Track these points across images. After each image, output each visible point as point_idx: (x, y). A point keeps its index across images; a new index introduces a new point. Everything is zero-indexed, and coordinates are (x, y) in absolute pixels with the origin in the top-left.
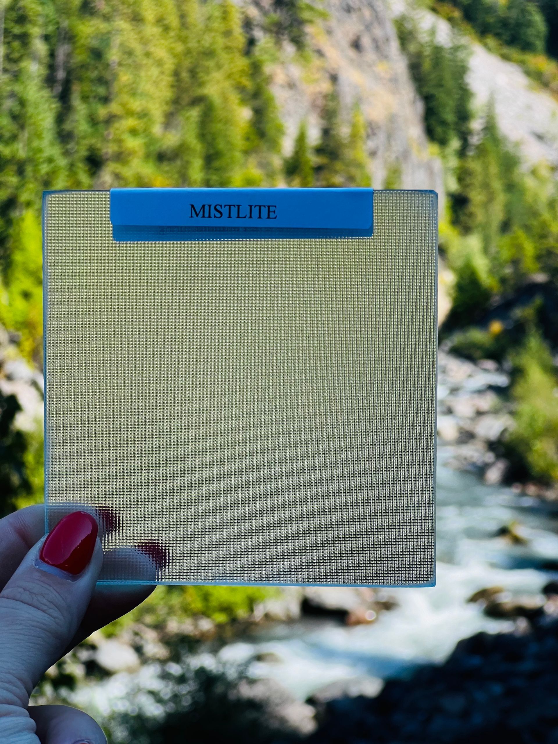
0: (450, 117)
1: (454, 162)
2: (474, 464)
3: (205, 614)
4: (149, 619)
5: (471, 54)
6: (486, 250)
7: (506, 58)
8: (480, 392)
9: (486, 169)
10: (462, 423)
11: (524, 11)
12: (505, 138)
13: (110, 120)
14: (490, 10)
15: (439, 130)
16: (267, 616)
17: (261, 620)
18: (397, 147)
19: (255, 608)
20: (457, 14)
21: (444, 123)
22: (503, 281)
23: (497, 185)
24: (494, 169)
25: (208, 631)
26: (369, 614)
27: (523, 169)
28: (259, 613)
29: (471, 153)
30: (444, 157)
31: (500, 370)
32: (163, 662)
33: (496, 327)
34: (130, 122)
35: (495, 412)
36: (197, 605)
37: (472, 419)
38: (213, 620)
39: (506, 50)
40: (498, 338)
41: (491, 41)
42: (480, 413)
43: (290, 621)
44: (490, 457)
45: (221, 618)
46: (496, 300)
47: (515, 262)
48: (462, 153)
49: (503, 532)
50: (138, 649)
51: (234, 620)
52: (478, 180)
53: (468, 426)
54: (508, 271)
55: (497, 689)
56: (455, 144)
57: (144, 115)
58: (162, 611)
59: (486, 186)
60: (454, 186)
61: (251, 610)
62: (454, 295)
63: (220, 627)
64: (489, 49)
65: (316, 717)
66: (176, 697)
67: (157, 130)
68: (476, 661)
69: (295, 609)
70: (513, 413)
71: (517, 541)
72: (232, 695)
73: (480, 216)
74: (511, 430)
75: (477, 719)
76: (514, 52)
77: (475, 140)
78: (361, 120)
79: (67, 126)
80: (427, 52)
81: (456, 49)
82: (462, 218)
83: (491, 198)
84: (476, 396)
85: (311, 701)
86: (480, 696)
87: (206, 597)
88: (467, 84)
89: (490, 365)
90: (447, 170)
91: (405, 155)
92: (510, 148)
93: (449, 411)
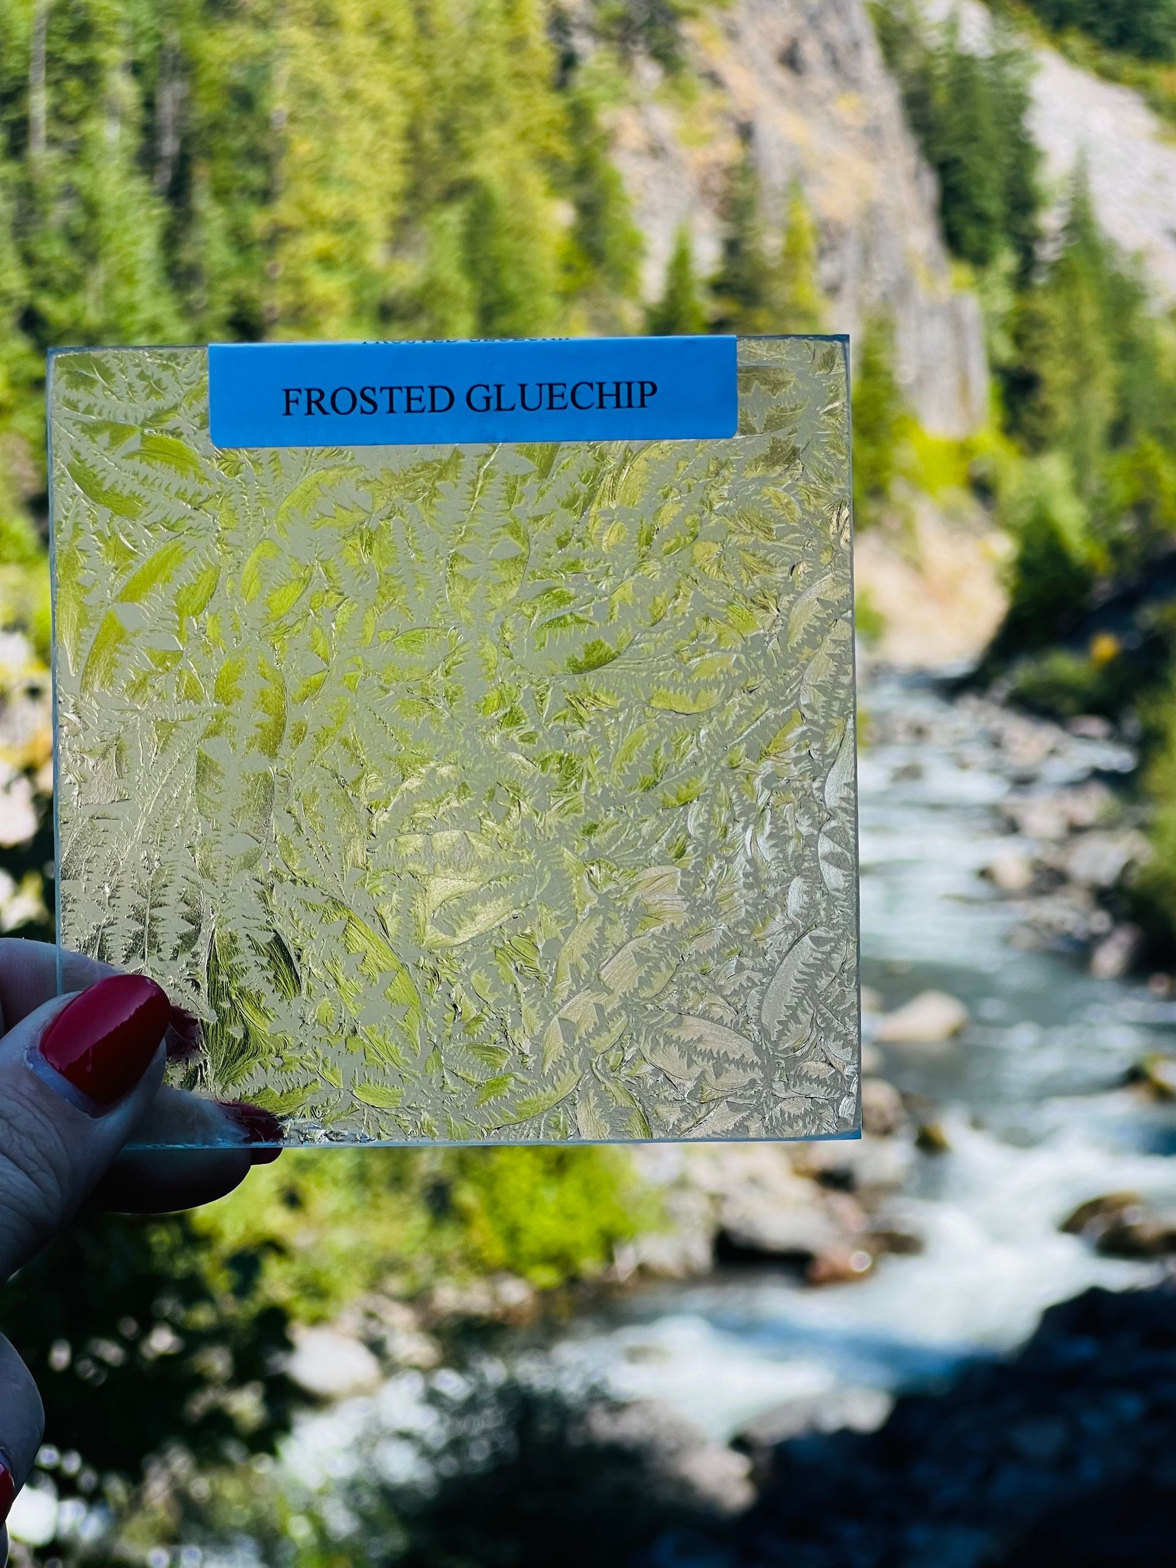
0: (994, 205)
1: (1003, 301)
2: (1068, 937)
3: (513, 1269)
4: (396, 1284)
5: (1034, 69)
6: (1078, 488)
7: (1107, 75)
8: (1076, 785)
9: (1073, 312)
10: (1039, 852)
12: (1112, 245)
13: (277, 236)
15: (971, 233)
16: (643, 1271)
17: (631, 1278)
18: (883, 273)
19: (616, 1254)
21: (981, 218)
22: (1117, 548)
23: (1098, 346)
24: (1090, 313)
25: (519, 1306)
26: (857, 1260)
27: (1154, 308)
28: (626, 1262)
29: (1041, 280)
30: (984, 291)
31: (1116, 737)
32: (426, 1371)
33: (1105, 647)
34: (319, 241)
35: (1109, 825)
36: (497, 1252)
37: (1062, 843)
38: (530, 1282)
39: (1107, 60)
40: (1111, 669)
41: (1076, 42)
42: (1076, 830)
43: (692, 1279)
44: (1100, 921)
45: (547, 1277)
46: (1103, 590)
47: (1142, 508)
48: (1021, 281)
49: (1135, 1077)
50: (376, 1347)
51: (573, 1281)
52: (1058, 336)
53: (1052, 857)
54: (1126, 527)
55: (1131, 1406)
56: (1007, 261)
57: (346, 225)
58: (423, 1266)
59: (1074, 349)
60: (1005, 351)
61: (610, 1258)
62: (1013, 583)
63: (544, 1295)
64: (1071, 58)
65: (753, 1477)
66: (457, 1445)
67: (375, 255)
68: (1084, 1349)
69: (701, 1253)
70: (1145, 828)
71: (1162, 1094)
72: (575, 1437)
73: (1064, 415)
74: (1143, 862)
75: (1092, 1470)
76: (1127, 64)
77: (1048, 252)
78: (806, 218)
79: (187, 255)
80: (942, 68)
81: (1001, 60)
82: (1028, 419)
83: (1086, 376)
84: (1067, 793)
85: (740, 1444)
86: (1094, 1422)
87: (513, 1235)
88: (1029, 134)
89: (1095, 726)
90: (990, 319)
91: (902, 289)
92: (1124, 267)
93: (1012, 827)
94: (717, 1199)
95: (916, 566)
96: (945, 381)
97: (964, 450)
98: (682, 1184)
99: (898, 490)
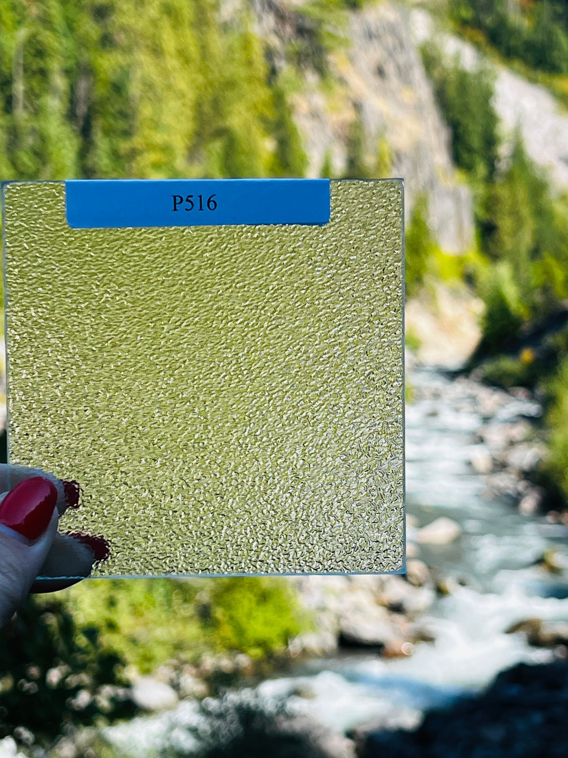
0: (476, 141)
1: (481, 190)
2: (508, 496)
3: (241, 649)
4: (185, 655)
5: (495, 78)
6: (516, 278)
7: (533, 81)
9: (514, 195)
10: (496, 454)
11: (550, 34)
12: (532, 163)
13: (134, 153)
14: (514, 32)
15: (465, 156)
16: (305, 652)
17: (298, 655)
18: (423, 175)
19: (289, 642)
20: (481, 38)
21: (470, 150)
22: (534, 309)
23: (525, 211)
24: (522, 194)
25: (246, 668)
26: (404, 646)
27: (552, 194)
28: (295, 646)
29: (499, 180)
31: (532, 398)
32: (200, 699)
33: (527, 355)
34: (152, 157)
35: (528, 440)
36: (232, 639)
37: (506, 449)
38: (250, 656)
39: (532, 74)
40: (530, 367)
41: (517, 64)
42: (512, 444)
43: (326, 655)
44: (521, 486)
45: (257, 652)
46: (526, 327)
47: (546, 289)
48: (489, 180)
49: (540, 561)
50: (175, 686)
51: (269, 655)
52: (506, 207)
53: (499, 455)
54: (538, 298)
55: (537, 718)
56: (481, 170)
57: (166, 149)
59: (515, 213)
60: (482, 213)
61: (286, 644)
62: (484, 325)
63: (257, 664)
64: (518, 73)
65: (357, 751)
66: (214, 734)
67: (180, 163)
68: (514, 691)
69: (331, 642)
70: (548, 443)
71: (554, 570)
72: (270, 730)
73: (508, 242)
74: (546, 460)
75: (519, 748)
76: (540, 75)
77: (503, 166)
78: (385, 148)
79: (90, 163)
80: (453, 77)
81: (482, 73)
82: (491, 246)
83: (519, 225)
84: (509, 425)
85: (350, 735)
86: (521, 726)
87: (240, 631)
88: (493, 109)
89: (521, 392)
90: (475, 197)
91: (431, 183)
92: (538, 174)
93: (481, 440)
94: (339, 617)
95: (436, 315)
96: (452, 228)
97: (461, 261)
98: (323, 609)
99: (427, 279)
